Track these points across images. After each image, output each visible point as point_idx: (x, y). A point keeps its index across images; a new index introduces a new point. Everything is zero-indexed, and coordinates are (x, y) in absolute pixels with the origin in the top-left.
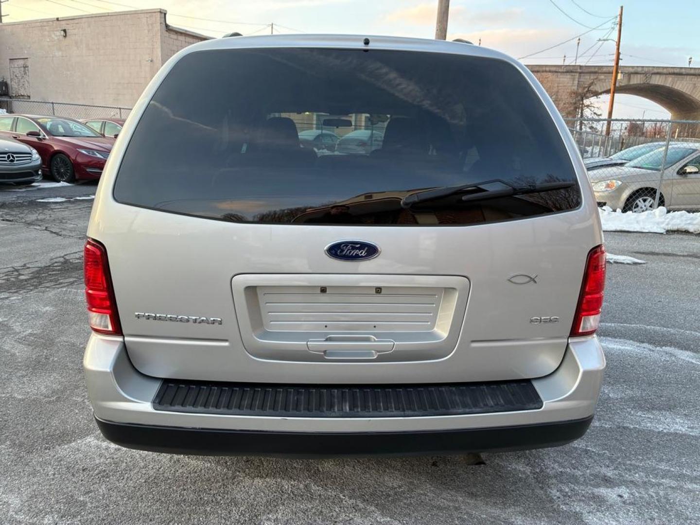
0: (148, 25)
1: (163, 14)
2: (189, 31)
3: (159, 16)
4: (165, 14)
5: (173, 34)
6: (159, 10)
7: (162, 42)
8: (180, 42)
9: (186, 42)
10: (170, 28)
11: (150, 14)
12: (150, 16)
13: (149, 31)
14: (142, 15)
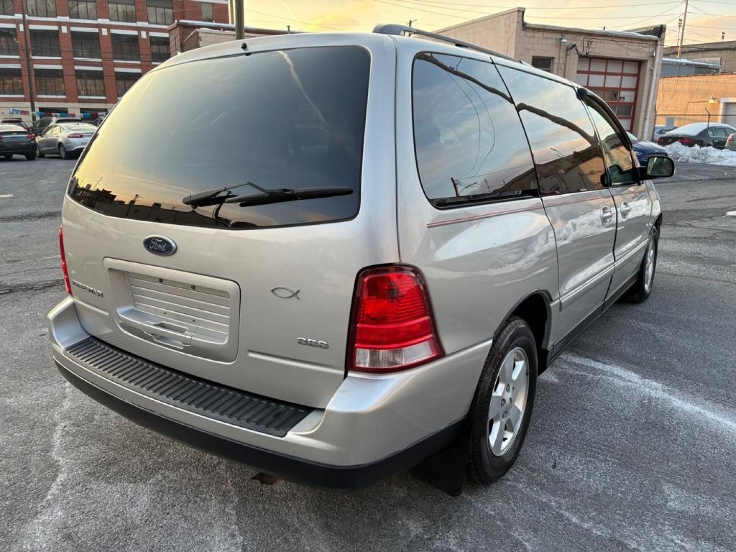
0: (506, 26)
1: (521, 13)
2: (548, 26)
3: (517, 15)
4: (523, 12)
5: (529, 32)
6: (517, 10)
7: (517, 42)
8: (537, 39)
9: (543, 38)
10: (527, 26)
11: (509, 15)
12: (509, 17)
13: (506, 33)
14: (501, 17)
